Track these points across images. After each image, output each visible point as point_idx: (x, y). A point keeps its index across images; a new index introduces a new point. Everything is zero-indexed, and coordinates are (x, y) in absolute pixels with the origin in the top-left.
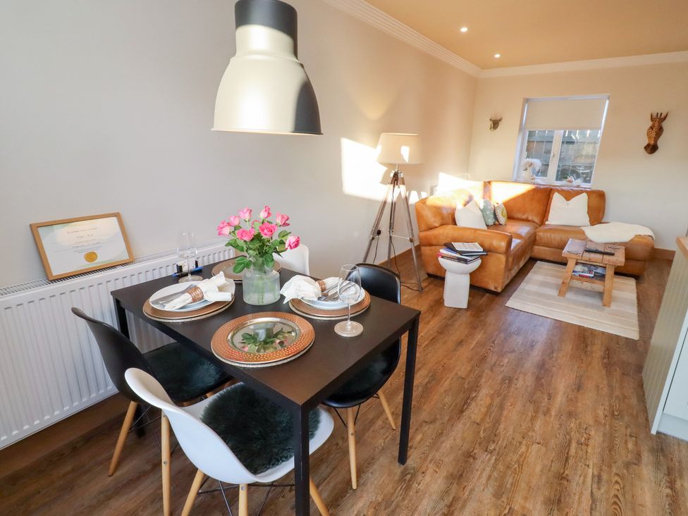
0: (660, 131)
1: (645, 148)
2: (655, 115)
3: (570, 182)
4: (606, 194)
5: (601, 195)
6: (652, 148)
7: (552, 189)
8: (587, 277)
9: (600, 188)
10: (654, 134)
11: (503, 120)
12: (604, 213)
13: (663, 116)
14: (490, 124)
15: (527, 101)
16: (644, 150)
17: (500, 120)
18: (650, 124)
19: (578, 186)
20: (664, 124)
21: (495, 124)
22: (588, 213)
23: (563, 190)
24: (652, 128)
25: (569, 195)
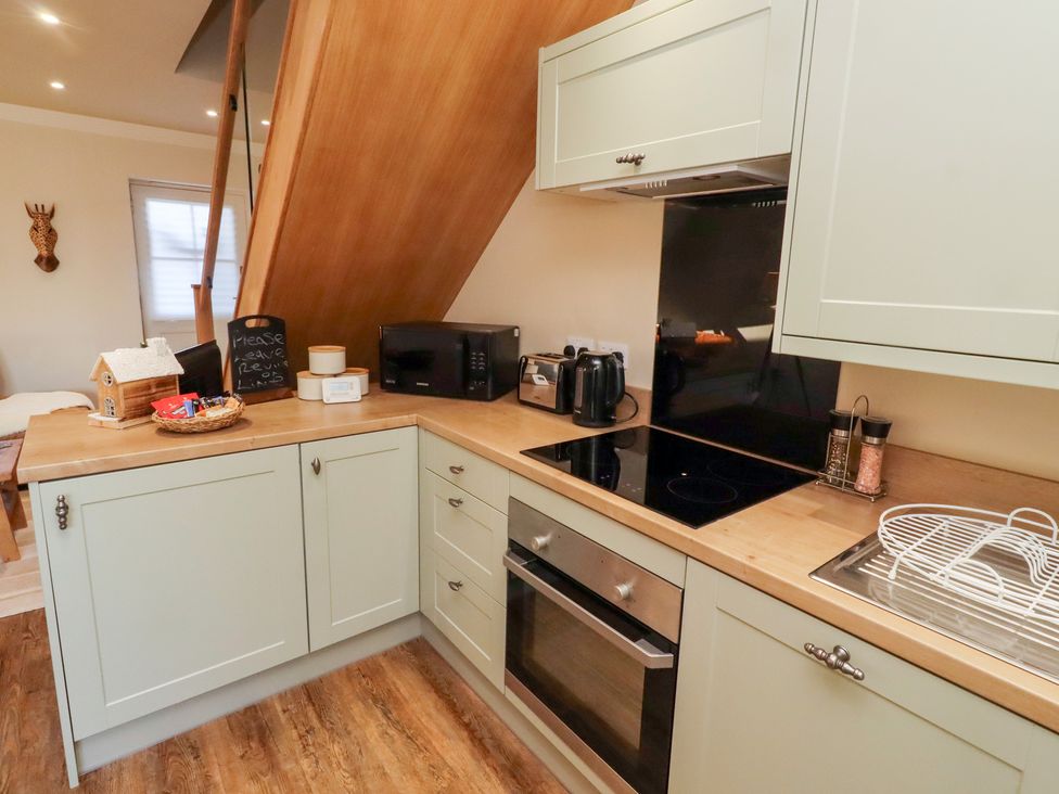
2: (33, 209)
6: (48, 263)
10: (43, 240)
18: (30, 222)
20: (55, 223)
24: (35, 228)
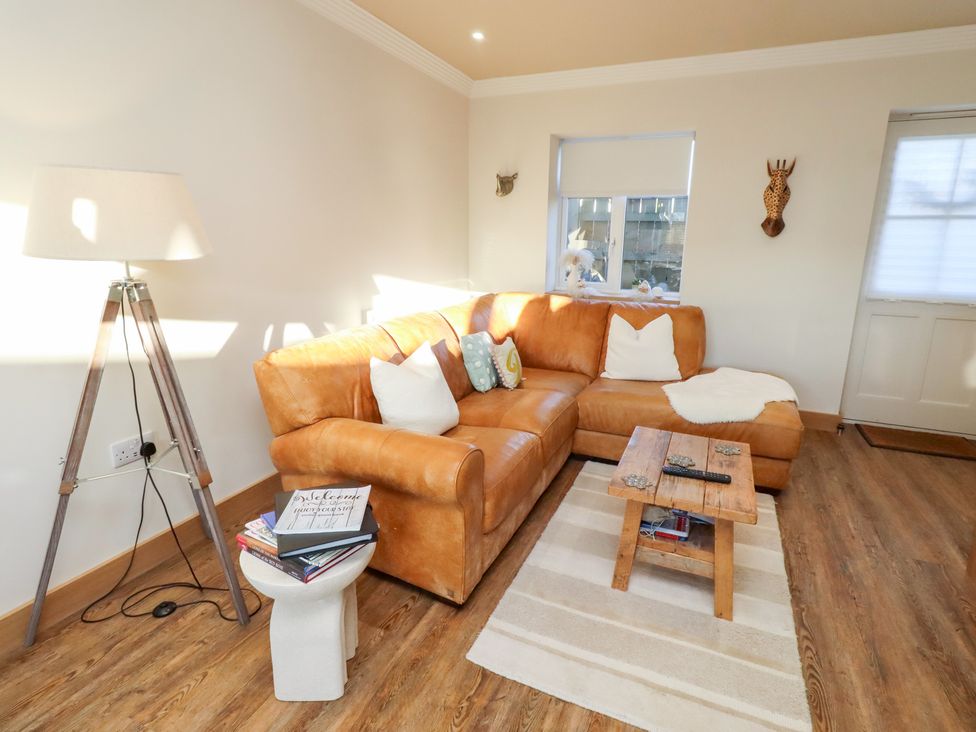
0: (783, 193)
1: (764, 226)
2: (774, 166)
3: (644, 290)
4: (704, 313)
5: (696, 317)
6: (774, 227)
7: (610, 306)
8: (673, 538)
9: (694, 303)
10: (775, 201)
11: (519, 176)
12: (704, 353)
13: (787, 167)
14: (495, 184)
15: (559, 141)
16: (761, 229)
17: (515, 176)
19: (658, 299)
21: (506, 184)
22: (675, 353)
23: (630, 309)
24: (771, 188)
25: (639, 318)
